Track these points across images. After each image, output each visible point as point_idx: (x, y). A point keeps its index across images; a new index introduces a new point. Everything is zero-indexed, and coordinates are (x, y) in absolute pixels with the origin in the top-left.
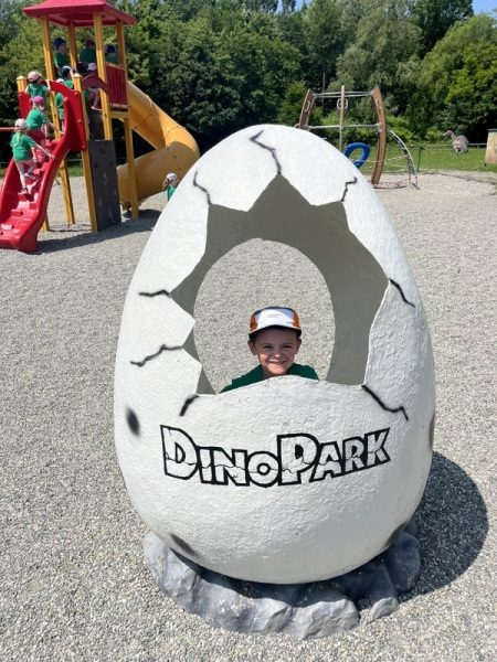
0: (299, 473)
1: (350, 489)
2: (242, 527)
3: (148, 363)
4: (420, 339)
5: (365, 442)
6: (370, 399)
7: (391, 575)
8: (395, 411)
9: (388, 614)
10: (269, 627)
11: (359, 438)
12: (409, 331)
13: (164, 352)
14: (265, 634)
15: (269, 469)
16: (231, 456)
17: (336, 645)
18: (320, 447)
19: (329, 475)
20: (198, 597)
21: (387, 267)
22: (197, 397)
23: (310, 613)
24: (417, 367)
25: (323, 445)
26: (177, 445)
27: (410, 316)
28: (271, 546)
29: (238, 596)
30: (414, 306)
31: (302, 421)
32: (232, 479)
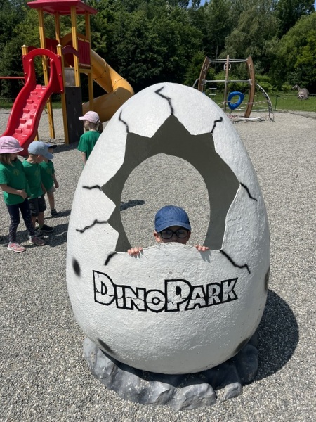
0: (178, 304)
1: (211, 315)
2: (141, 337)
3: (86, 231)
5: (221, 286)
6: (225, 259)
7: (238, 371)
8: (241, 267)
9: (235, 397)
10: (158, 401)
11: (217, 284)
12: (252, 216)
13: (96, 224)
14: (155, 406)
15: (159, 301)
16: (135, 291)
17: (200, 415)
18: (192, 289)
19: (197, 307)
20: (115, 380)
21: (239, 175)
22: (115, 254)
23: (184, 393)
25: (194, 287)
26: (103, 284)
27: (254, 207)
28: (160, 349)
29: (140, 380)
30: (256, 200)
31: (181, 271)
32: (136, 306)
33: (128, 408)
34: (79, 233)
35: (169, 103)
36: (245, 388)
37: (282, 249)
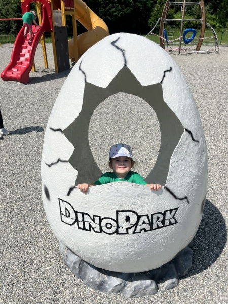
0: (127, 229)
2: (98, 250)
3: (52, 166)
4: (200, 160)
5: (164, 215)
6: (168, 194)
7: (176, 269)
8: (182, 199)
9: (173, 288)
10: (113, 291)
11: (161, 213)
12: (194, 157)
13: (60, 162)
14: (111, 294)
15: (112, 226)
16: (92, 218)
17: (145, 302)
18: (139, 217)
19: (143, 231)
20: (81, 271)
21: (184, 122)
22: (76, 187)
23: (133, 287)
24: (197, 176)
25: (141, 216)
26: (66, 209)
27: (195, 148)
28: (113, 259)
29: (99, 274)
30: (198, 142)
31: (130, 204)
32: (93, 229)
33: (90, 294)
34: (47, 166)
35: (123, 54)
36: (181, 281)
37: (218, 164)
